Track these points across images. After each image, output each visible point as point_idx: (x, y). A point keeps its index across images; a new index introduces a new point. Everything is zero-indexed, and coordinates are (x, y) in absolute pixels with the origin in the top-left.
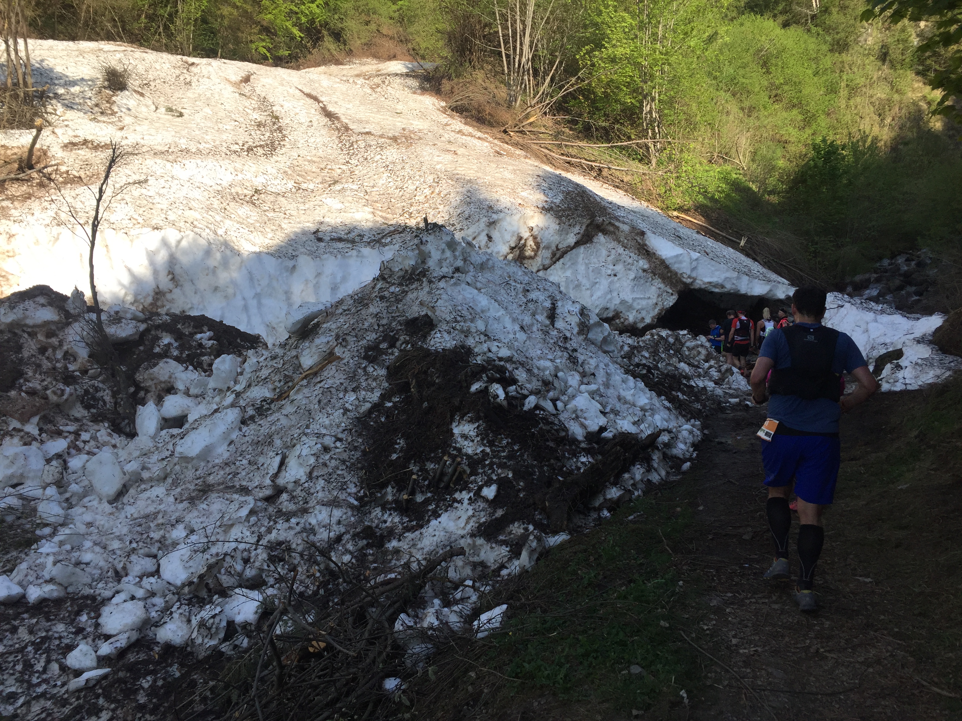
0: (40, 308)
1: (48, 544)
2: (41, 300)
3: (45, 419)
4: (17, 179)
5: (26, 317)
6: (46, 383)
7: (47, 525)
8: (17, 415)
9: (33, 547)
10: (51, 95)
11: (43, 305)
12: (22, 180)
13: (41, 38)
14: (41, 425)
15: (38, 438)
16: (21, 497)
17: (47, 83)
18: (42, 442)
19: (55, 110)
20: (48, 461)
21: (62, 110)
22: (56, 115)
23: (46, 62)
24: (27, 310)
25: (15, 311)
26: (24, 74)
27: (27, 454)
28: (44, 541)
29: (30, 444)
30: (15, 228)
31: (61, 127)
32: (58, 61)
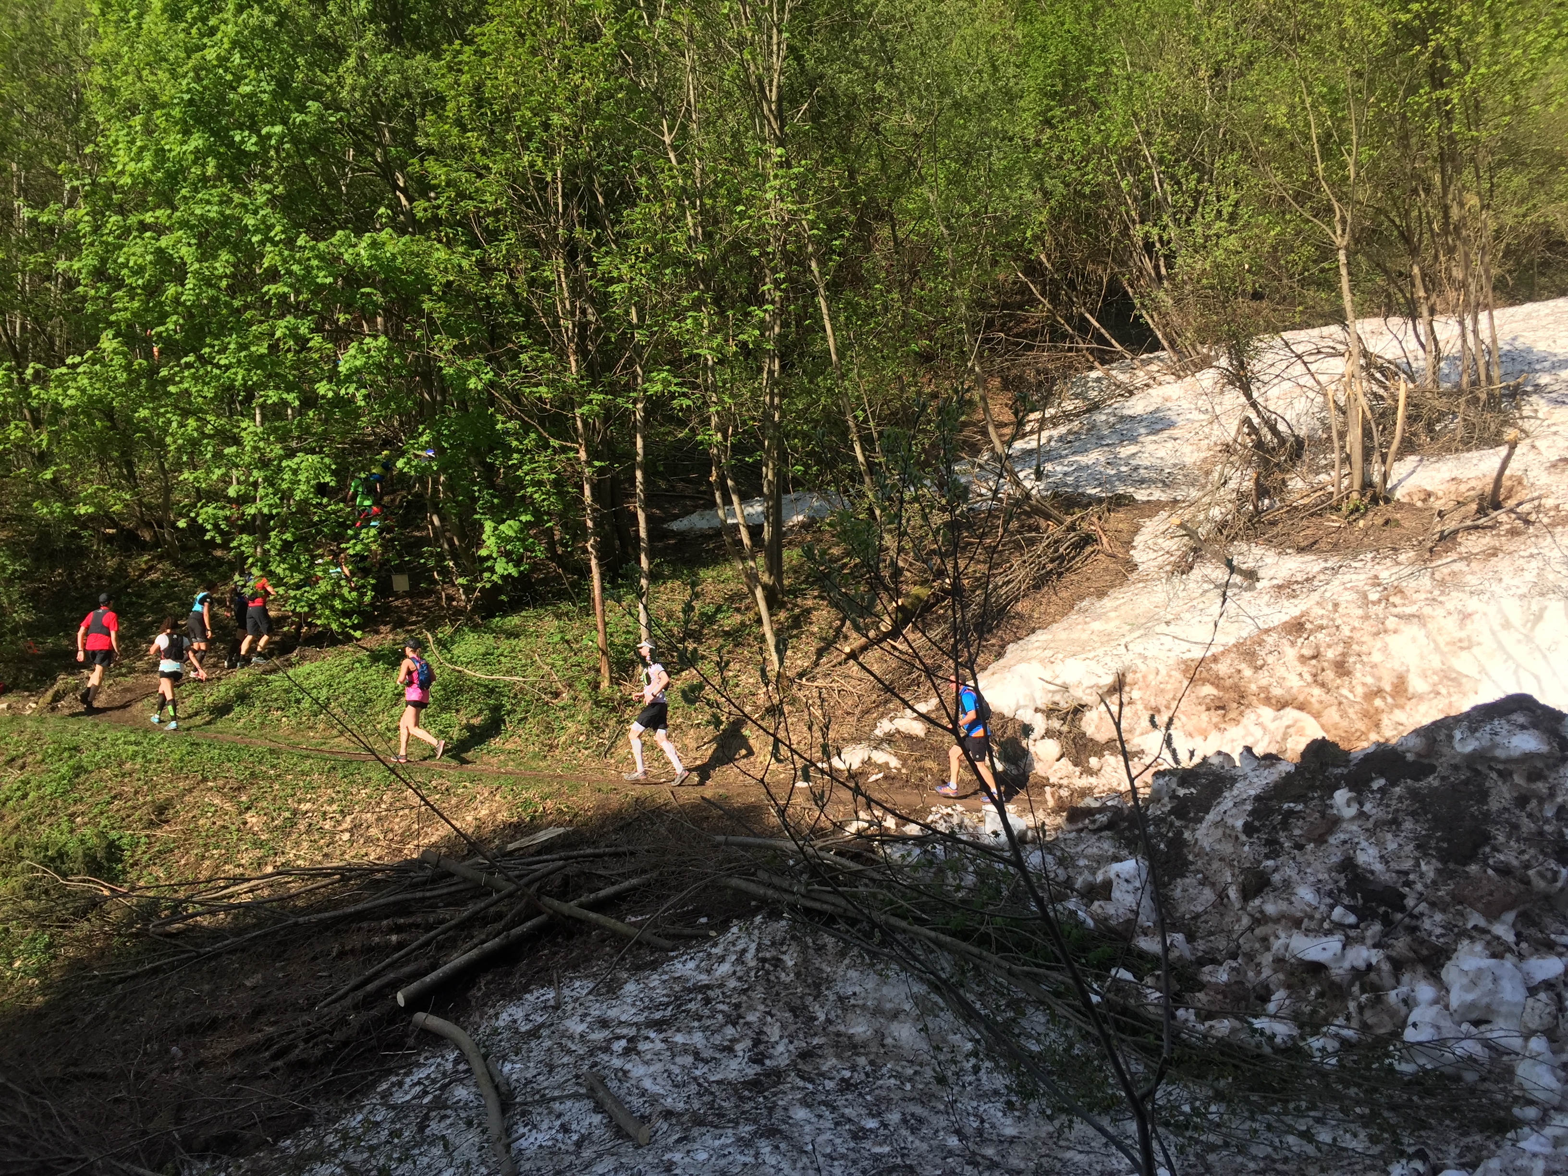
0: (1517, 731)
1: (1534, 1137)
2: (1520, 718)
3: (1526, 919)
4: (1476, 528)
5: (1495, 746)
6: (1526, 857)
7: (1530, 1102)
8: (1480, 905)
9: (1509, 1135)
10: (1529, 389)
11: (1523, 727)
12: (1484, 528)
13: (1511, 305)
14: (1519, 926)
15: (1514, 947)
16: (1487, 1044)
17: (1522, 371)
18: (1521, 957)
19: (1536, 411)
20: (1532, 991)
21: (1546, 409)
22: (1536, 418)
23: (1521, 340)
24: (1496, 734)
25: (1477, 735)
26: (1488, 363)
27: (1497, 973)
28: (1526, 1129)
29: (1502, 958)
30: (1473, 604)
31: (1546, 437)
32: (1540, 333)
